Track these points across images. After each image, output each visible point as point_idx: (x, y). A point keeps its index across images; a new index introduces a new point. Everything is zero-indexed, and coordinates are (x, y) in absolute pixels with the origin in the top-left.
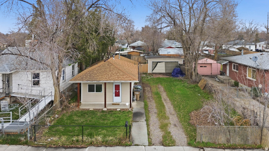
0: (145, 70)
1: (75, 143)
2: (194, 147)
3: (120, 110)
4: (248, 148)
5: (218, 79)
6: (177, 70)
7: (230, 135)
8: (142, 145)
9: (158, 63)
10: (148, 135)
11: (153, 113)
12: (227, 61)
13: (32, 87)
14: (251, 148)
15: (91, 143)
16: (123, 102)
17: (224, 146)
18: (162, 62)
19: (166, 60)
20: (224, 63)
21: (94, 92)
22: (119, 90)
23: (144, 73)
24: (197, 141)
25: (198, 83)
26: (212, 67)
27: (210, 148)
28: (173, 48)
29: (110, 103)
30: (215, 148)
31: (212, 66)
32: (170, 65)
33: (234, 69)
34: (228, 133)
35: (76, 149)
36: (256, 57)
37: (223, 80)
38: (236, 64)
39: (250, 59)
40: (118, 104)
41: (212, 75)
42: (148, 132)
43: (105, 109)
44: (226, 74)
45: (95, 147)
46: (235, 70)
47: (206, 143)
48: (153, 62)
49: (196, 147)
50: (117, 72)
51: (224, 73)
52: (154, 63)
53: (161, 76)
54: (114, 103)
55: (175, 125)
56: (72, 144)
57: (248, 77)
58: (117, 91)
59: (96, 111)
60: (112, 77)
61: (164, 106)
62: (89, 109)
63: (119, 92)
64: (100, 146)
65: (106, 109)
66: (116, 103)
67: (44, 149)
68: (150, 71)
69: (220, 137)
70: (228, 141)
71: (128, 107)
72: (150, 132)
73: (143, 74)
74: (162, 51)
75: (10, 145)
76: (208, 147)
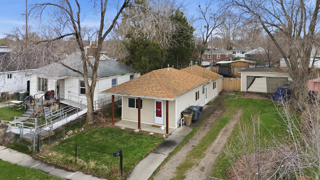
0: (237, 86)
1: (68, 164)
3: (153, 133)
9: (256, 78)
10: (153, 173)
11: (191, 145)
13: (79, 95)
15: (82, 168)
16: (165, 126)
18: (262, 77)
19: (268, 74)
21: (135, 107)
22: (161, 109)
23: (236, 90)
29: (151, 124)
35: (64, 170)
42: (157, 169)
43: (137, 131)
45: (83, 174)
48: (248, 76)
52: (250, 78)
53: (255, 97)
54: (155, 124)
55: (203, 169)
56: (65, 164)
58: (159, 110)
60: (145, 92)
61: (214, 139)
63: (161, 111)
64: (89, 174)
66: (157, 125)
67: (38, 163)
68: (243, 88)
73: (233, 92)
75: (19, 152)
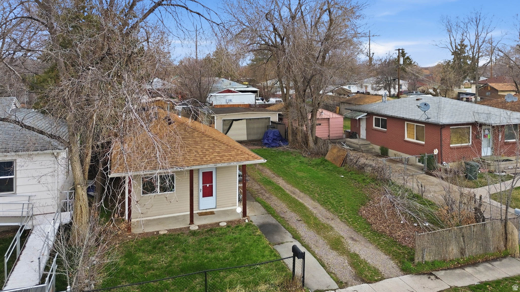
2: (416, 275)
3: (225, 224)
4: (492, 259)
5: (348, 145)
6: (274, 133)
7: (464, 242)
8: (327, 289)
9: (234, 122)
11: (294, 220)
12: (364, 112)
14: (497, 259)
16: (220, 208)
17: (459, 263)
18: (242, 119)
19: (248, 115)
20: (359, 116)
21: (158, 192)
22: (212, 182)
24: (416, 261)
25: (325, 155)
26: (329, 125)
27: (441, 270)
28: (234, 92)
30: (448, 269)
31: (330, 123)
32: (256, 125)
33: (377, 125)
34: (462, 238)
36: (425, 104)
37: (358, 146)
38: (380, 118)
39: (419, 107)
40: (212, 213)
41: (330, 138)
43: (194, 227)
44: (359, 136)
46: (380, 128)
47: (433, 263)
48: (224, 120)
49: (420, 274)
50: (213, 145)
51: (356, 133)
52: (227, 122)
54: (201, 211)
55: (353, 239)
57: (406, 139)
58: (208, 185)
59: (178, 235)
61: (301, 204)
62: (158, 232)
63: (211, 187)
65: (197, 228)
66: (205, 211)
69: (450, 249)
70: (462, 252)
71: (241, 216)
72: (321, 260)
74: (218, 99)
76: (438, 271)
